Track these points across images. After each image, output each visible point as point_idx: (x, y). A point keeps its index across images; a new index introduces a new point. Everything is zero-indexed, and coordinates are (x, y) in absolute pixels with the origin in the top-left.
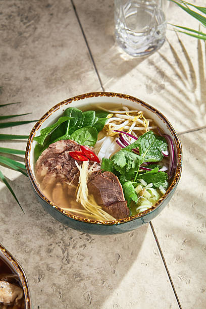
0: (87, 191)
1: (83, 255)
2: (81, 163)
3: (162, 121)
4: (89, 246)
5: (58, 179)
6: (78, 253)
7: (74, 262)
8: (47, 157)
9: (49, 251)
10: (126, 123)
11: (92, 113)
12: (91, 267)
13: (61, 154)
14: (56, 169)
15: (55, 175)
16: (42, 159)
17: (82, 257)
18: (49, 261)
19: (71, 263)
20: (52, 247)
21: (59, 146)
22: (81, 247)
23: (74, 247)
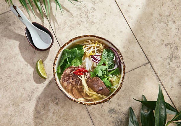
0: (88, 87)
1: (93, 15)
2: (80, 76)
3: (108, 43)
4: (94, 12)
5: (73, 86)
6: (91, 15)
7: (90, 18)
8: (64, 77)
9: (81, 16)
10: (92, 48)
11: (76, 50)
12: (97, 19)
13: (70, 74)
14: (71, 82)
15: (71, 85)
16: (62, 79)
17: (93, 16)
18: (81, 19)
19: (89, 19)
20: (81, 14)
21: (68, 71)
22: (92, 12)
23: (89, 13)
